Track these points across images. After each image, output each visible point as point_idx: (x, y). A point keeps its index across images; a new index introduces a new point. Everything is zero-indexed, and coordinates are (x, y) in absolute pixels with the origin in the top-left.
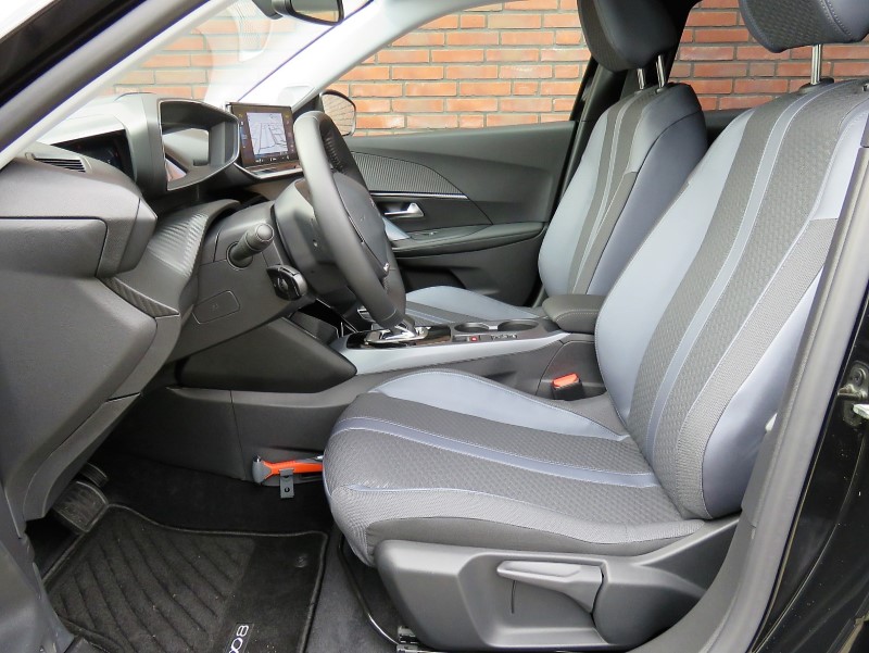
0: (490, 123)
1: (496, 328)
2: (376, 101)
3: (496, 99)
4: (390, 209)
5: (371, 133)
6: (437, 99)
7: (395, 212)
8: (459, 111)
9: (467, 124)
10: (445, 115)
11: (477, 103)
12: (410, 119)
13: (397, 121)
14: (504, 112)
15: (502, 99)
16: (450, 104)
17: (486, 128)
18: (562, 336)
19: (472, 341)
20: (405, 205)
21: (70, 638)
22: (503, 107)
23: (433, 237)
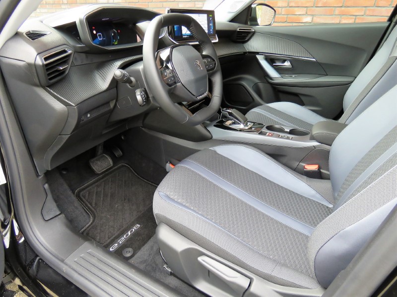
0: (357, 21)
1: (288, 131)
2: (299, 8)
3: (364, 8)
4: (277, 62)
5: (294, 24)
6: (331, 8)
7: (278, 64)
8: (342, 14)
9: (344, 21)
10: (334, 16)
11: (352, 11)
12: (315, 18)
13: (308, 19)
14: (368, 15)
15: (368, 8)
16: (337, 11)
17: (355, 23)
18: (315, 143)
19: (269, 135)
20: (284, 61)
21: (58, 212)
22: (368, 13)
23: (293, 78)
